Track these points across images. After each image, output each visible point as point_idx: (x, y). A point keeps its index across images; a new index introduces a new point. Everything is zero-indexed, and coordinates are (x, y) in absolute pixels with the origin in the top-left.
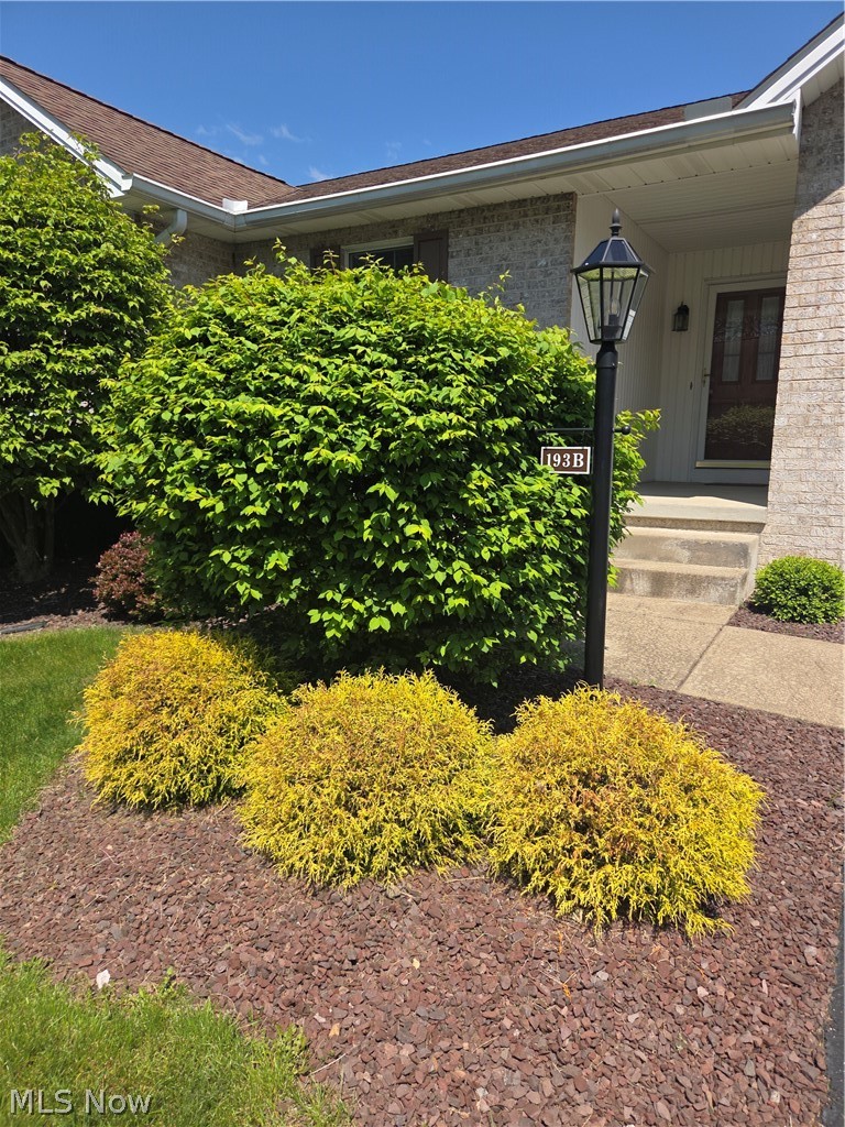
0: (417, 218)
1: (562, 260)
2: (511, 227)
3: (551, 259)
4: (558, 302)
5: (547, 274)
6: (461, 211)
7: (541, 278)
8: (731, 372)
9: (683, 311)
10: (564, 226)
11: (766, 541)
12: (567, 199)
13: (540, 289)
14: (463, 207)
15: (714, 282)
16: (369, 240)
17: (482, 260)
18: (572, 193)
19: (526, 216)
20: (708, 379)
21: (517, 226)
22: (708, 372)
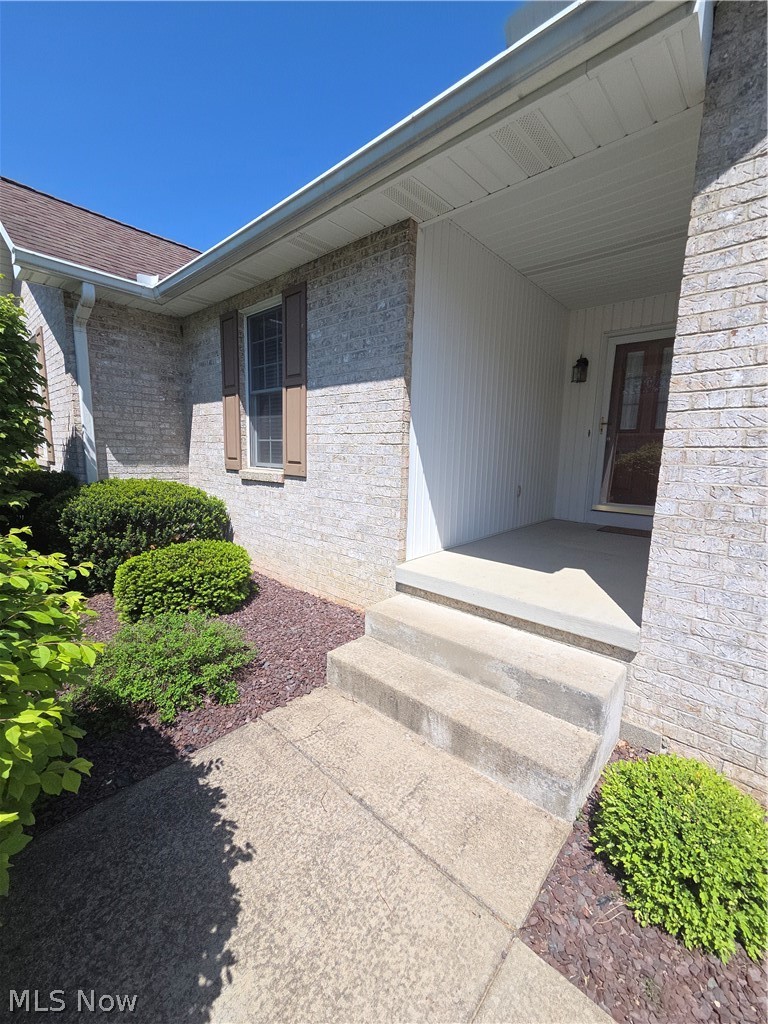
0: (284, 275)
1: (399, 299)
2: (355, 269)
3: (389, 299)
4: (396, 347)
5: (386, 317)
6: (316, 261)
7: (380, 322)
8: (628, 422)
9: (583, 364)
10: (401, 260)
11: (637, 674)
12: (405, 228)
13: (381, 334)
14: (315, 256)
15: (613, 334)
16: (254, 303)
17: (333, 308)
18: (408, 220)
19: (367, 255)
20: (605, 427)
21: (359, 267)
22: (606, 420)
